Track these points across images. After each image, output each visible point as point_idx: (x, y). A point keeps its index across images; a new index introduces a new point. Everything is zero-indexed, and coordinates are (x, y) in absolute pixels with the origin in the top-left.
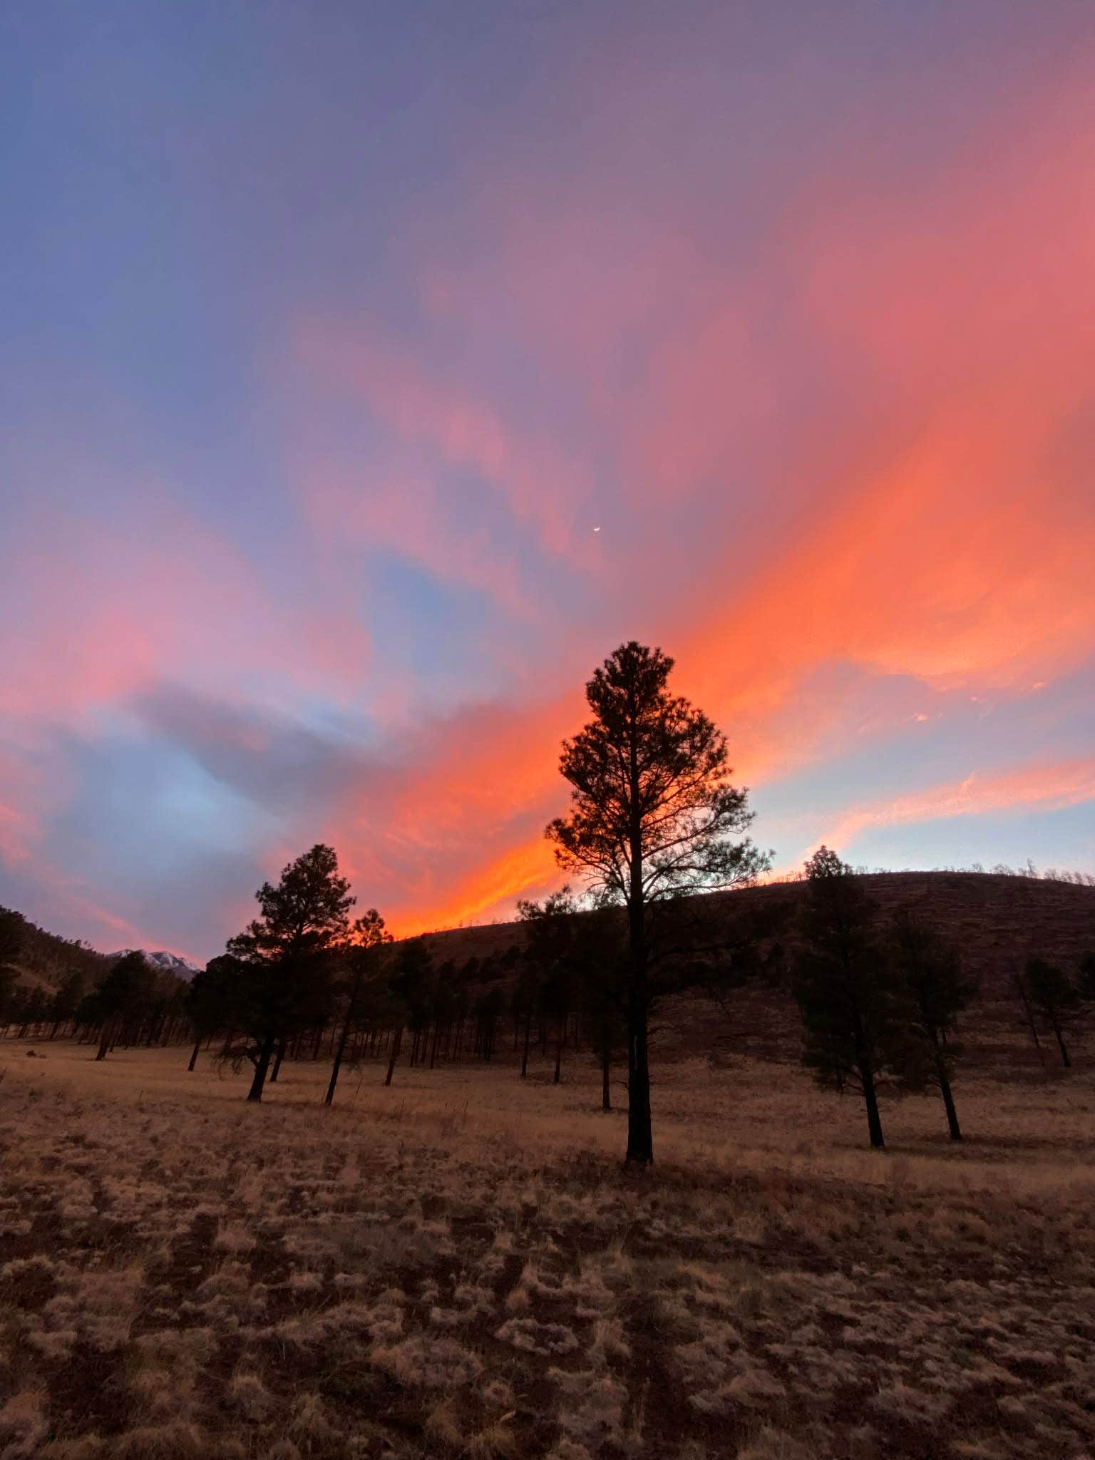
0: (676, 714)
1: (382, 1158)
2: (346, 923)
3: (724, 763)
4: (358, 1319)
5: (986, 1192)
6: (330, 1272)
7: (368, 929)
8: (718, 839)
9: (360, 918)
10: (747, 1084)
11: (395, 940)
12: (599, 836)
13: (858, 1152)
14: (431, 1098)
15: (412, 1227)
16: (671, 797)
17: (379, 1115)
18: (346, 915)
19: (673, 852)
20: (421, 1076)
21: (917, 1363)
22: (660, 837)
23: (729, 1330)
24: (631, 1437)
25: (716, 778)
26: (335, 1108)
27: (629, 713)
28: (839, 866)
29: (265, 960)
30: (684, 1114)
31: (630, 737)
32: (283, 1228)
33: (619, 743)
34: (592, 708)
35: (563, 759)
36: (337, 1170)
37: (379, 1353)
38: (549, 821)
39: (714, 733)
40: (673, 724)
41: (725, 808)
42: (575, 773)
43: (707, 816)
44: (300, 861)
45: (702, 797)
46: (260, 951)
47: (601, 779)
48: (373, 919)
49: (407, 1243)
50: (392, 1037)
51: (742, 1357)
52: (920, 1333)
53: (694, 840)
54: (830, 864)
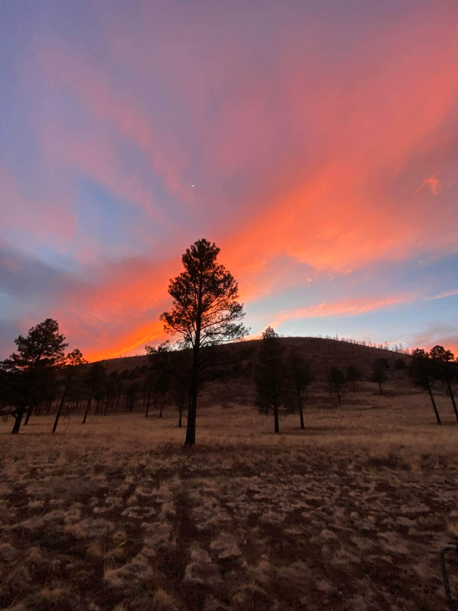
0: (219, 272)
1: (77, 453)
2: (63, 355)
3: (236, 293)
4: (60, 516)
5: (309, 445)
6: (47, 500)
7: (74, 358)
8: (230, 323)
9: (70, 352)
10: (234, 414)
11: (89, 362)
12: (183, 320)
13: (270, 435)
14: (104, 427)
15: (89, 478)
16: (215, 306)
17: (78, 436)
18: (63, 351)
19: (213, 327)
20: (100, 419)
21: (277, 504)
22: (209, 321)
23: (214, 500)
24: (172, 543)
25: (232, 299)
26: (57, 434)
27: (200, 270)
28: (274, 334)
29: (20, 371)
30: (210, 426)
31: (200, 280)
32: (26, 485)
33: (195, 282)
34: (184, 266)
35: (170, 287)
36: (54, 460)
37: (68, 528)
38: (162, 313)
39: (233, 281)
40: (217, 276)
41: (235, 311)
42: (175, 293)
43: (227, 314)
44: (39, 326)
45: (226, 306)
46: (17, 367)
47: (186, 296)
48: (77, 354)
49: (86, 485)
50: (86, 403)
51: (217, 509)
52: (280, 494)
53: (222, 323)
54: (271, 333)
